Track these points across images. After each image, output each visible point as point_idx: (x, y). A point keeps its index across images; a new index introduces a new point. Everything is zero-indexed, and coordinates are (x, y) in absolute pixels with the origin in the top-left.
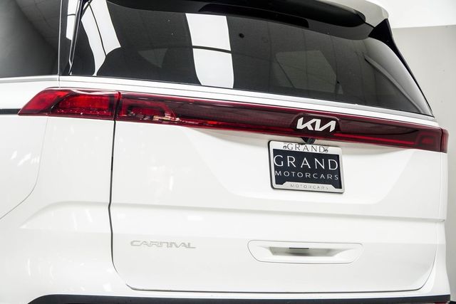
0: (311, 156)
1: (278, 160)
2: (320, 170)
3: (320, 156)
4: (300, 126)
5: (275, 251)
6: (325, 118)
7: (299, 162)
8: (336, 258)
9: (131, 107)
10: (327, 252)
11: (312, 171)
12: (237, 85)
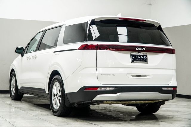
0: (140, 56)
1: (133, 57)
2: (142, 59)
3: (142, 56)
4: (137, 49)
5: (133, 76)
6: (143, 47)
7: (137, 57)
8: (147, 77)
9: (102, 47)
10: (145, 76)
11: (141, 59)
12: (128, 42)
